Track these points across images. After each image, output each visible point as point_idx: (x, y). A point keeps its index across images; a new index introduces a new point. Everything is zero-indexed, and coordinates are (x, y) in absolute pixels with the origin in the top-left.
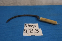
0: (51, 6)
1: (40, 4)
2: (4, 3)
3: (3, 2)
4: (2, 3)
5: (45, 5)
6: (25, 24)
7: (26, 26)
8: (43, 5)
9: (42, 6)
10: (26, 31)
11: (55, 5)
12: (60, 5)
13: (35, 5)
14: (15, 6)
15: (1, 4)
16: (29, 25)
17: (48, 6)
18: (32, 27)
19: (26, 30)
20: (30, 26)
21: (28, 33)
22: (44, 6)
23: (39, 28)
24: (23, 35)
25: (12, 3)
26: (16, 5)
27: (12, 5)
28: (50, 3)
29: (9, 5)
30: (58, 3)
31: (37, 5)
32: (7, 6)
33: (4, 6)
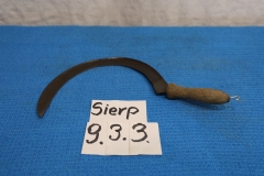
1: (160, 23)
2: (22, 16)
3: (16, 10)
4: (13, 13)
5: (176, 25)
6: (94, 102)
7: (98, 111)
8: (169, 25)
9: (165, 28)
10: (97, 133)
11: (213, 25)
12: (232, 25)
13: (139, 25)
14: (63, 28)
15: (11, 16)
17: (186, 29)
18: (120, 113)
20: (112, 111)
23: (150, 119)
25: (53, 17)
26: (66, 23)
27: (52, 22)
28: (195, 19)
29: (40, 24)
30: (225, 18)
31: (145, 23)
32: (33, 25)
33: (23, 25)
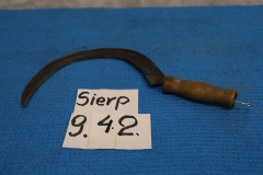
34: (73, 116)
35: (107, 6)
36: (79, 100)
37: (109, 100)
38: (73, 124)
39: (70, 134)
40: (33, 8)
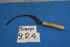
0: (54, 1)
16: (25, 28)
19: (20, 35)
21: (23, 39)
22: (45, 2)
24: (17, 42)
34: (19, 34)
35: (25, 2)
36: (20, 29)
37: (29, 29)
38: (19, 36)
39: (19, 39)
40: (4, 3)
